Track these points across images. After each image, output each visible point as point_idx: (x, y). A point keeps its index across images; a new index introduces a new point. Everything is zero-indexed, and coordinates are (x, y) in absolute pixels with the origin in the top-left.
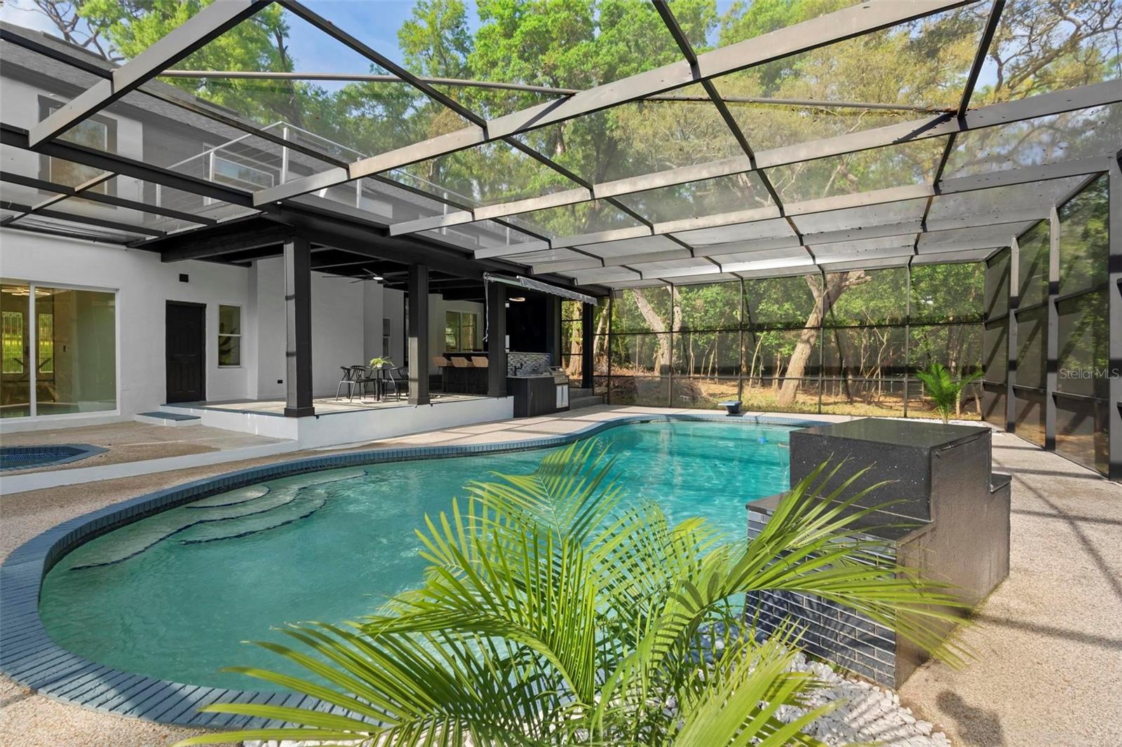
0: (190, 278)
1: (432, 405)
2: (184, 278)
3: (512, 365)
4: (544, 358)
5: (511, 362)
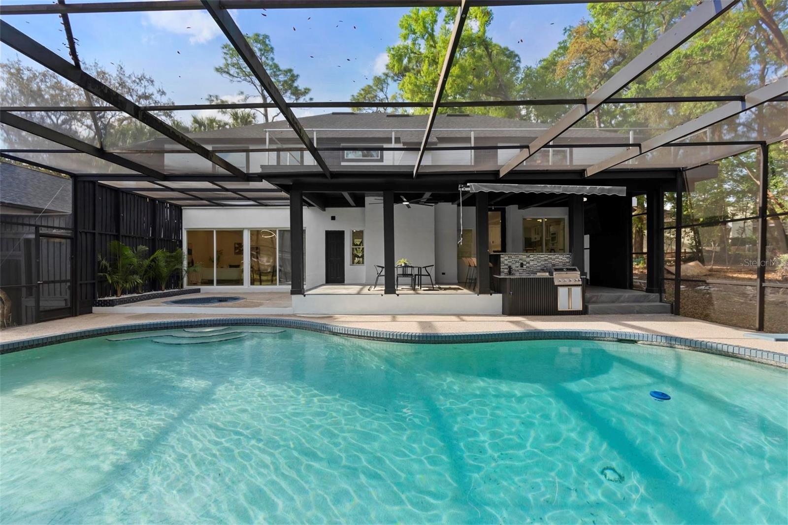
0: (336, 218)
1: (398, 295)
2: (333, 218)
3: (507, 265)
4: (560, 257)
5: (506, 262)
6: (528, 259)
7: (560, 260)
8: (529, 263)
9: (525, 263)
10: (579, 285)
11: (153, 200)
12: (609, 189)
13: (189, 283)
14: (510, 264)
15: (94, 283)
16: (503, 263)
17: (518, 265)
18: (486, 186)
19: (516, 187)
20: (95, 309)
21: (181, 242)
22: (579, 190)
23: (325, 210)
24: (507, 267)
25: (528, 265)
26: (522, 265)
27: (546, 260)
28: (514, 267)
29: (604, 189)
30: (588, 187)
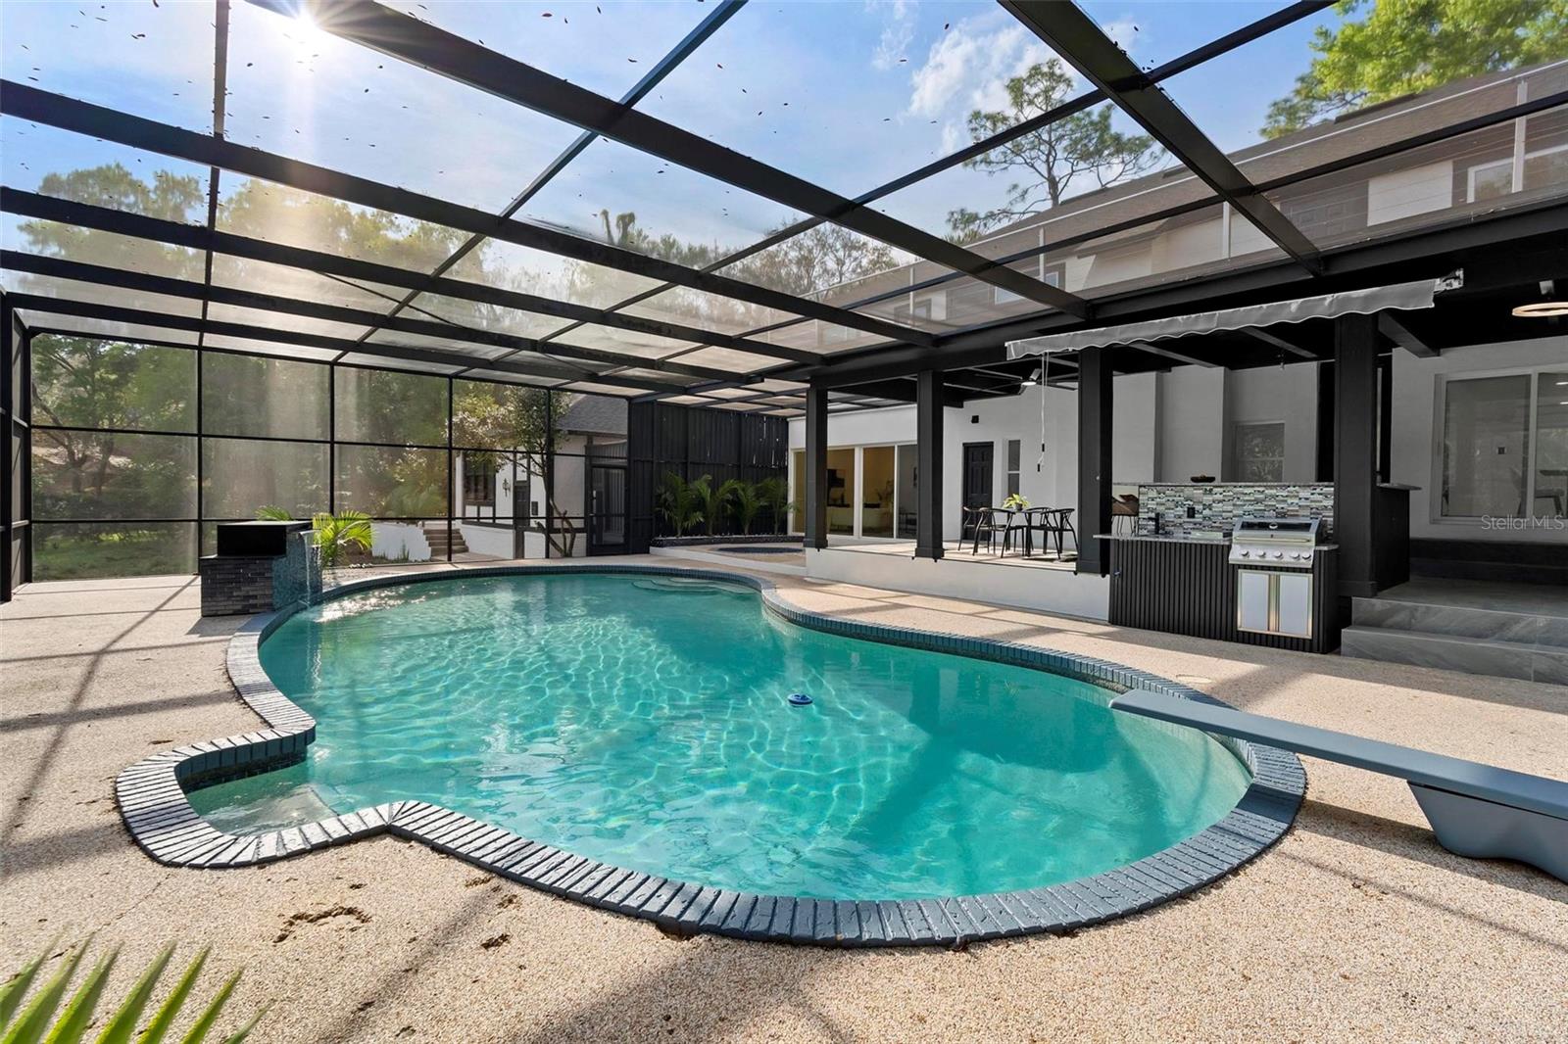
0: (980, 419)
1: (936, 560)
2: (975, 420)
3: (1152, 510)
4: (1302, 494)
5: (1152, 505)
6: (1207, 499)
7: (1303, 503)
8: (1210, 507)
9: (1199, 507)
10: (1306, 571)
11: (739, 414)
12: (1366, 298)
13: (796, 529)
14: (1161, 509)
15: (651, 519)
16: (1145, 505)
17: (1180, 511)
18: (1037, 343)
19: (1102, 334)
20: (652, 549)
21: (786, 469)
22: (1267, 315)
23: (962, 407)
24: (1153, 515)
25: (1207, 512)
26: (1191, 512)
27: (1257, 501)
28: (1170, 516)
29: (1349, 299)
30: (1294, 304)
